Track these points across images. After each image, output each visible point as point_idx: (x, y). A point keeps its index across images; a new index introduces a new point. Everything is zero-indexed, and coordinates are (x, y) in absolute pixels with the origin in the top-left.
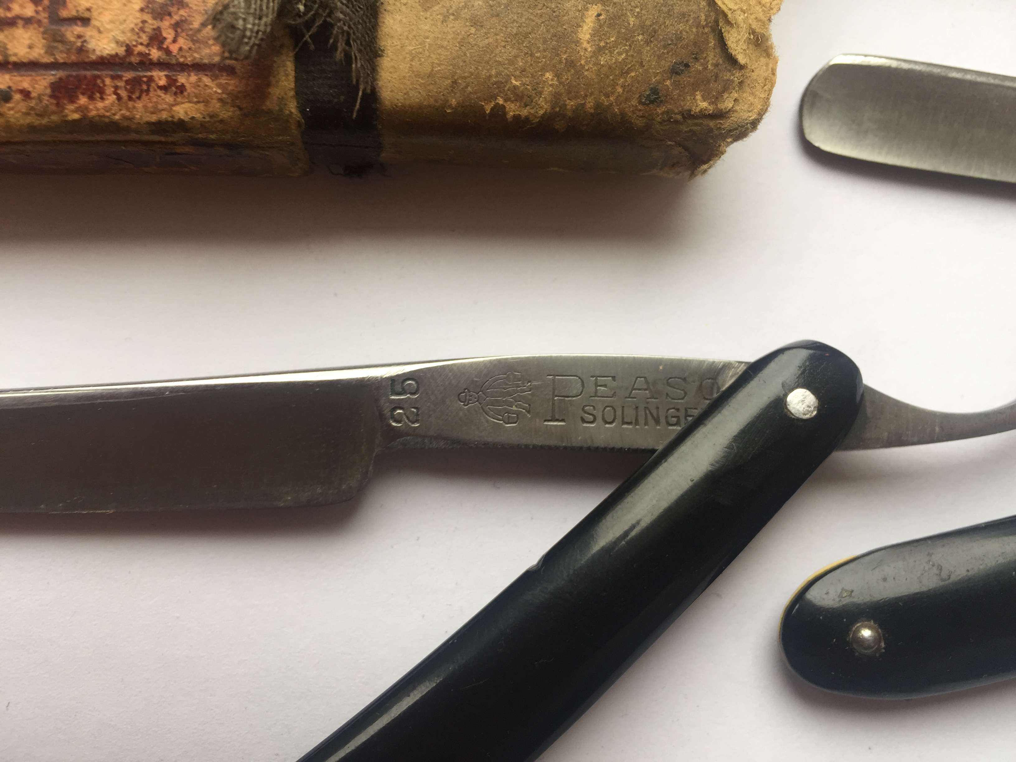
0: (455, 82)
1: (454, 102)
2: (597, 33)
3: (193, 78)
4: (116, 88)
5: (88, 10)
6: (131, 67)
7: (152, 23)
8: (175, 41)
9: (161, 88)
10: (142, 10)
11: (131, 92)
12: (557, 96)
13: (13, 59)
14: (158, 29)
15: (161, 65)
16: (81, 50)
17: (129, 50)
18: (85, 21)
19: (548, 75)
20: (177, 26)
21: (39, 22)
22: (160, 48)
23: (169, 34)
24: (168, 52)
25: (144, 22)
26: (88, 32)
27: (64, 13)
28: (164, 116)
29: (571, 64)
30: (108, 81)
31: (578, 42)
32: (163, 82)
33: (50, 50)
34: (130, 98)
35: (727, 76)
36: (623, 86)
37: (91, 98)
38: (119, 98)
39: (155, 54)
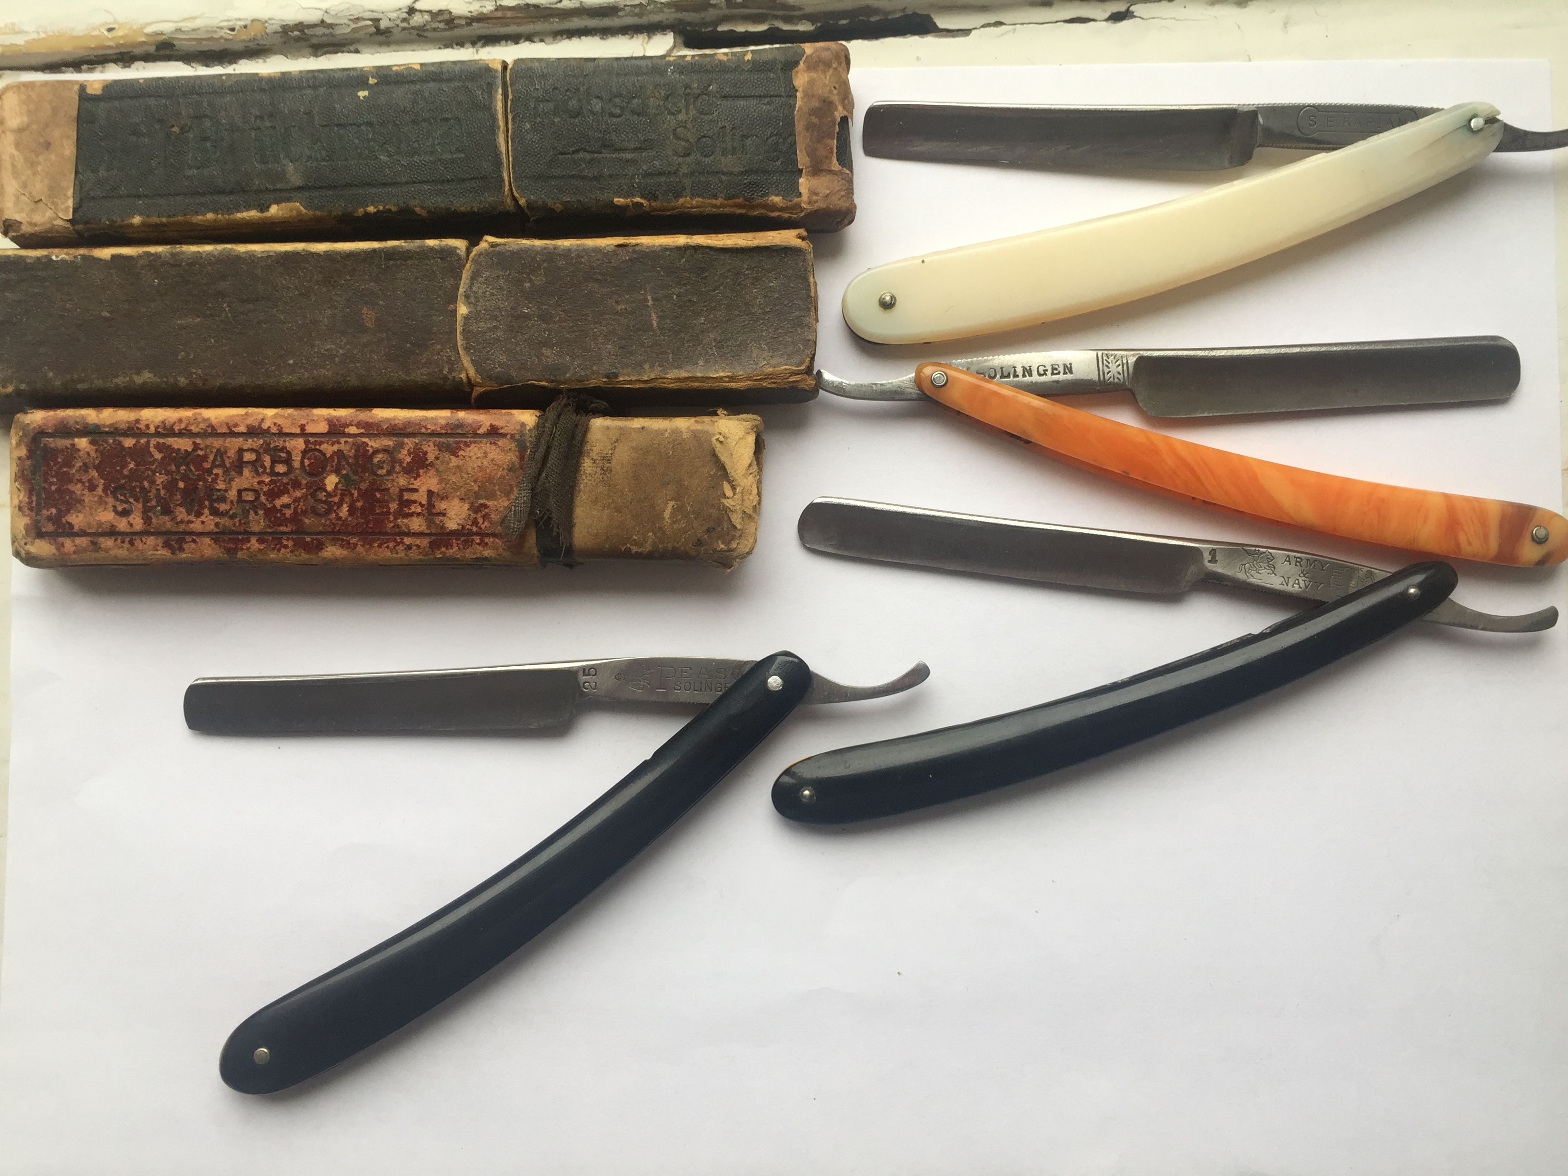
0: (607, 538)
1: (607, 546)
2: (673, 514)
3: (491, 539)
4: (458, 544)
5: (445, 509)
6: (464, 535)
7: (473, 515)
8: (483, 523)
9: (477, 544)
10: (468, 509)
11: (464, 546)
12: (654, 543)
13: (412, 531)
14: (476, 518)
15: (477, 534)
16: (443, 527)
17: (463, 527)
18: (444, 515)
19: (651, 534)
20: (484, 517)
21: (424, 515)
22: (476, 527)
23: (480, 520)
24: (480, 528)
25: (470, 515)
26: (445, 520)
27: (434, 511)
28: (479, 556)
29: (660, 529)
30: (454, 541)
31: (664, 519)
32: (478, 541)
33: (428, 527)
34: (464, 548)
35: (733, 533)
36: (685, 538)
37: (447, 549)
38: (459, 548)
39: (474, 529)
